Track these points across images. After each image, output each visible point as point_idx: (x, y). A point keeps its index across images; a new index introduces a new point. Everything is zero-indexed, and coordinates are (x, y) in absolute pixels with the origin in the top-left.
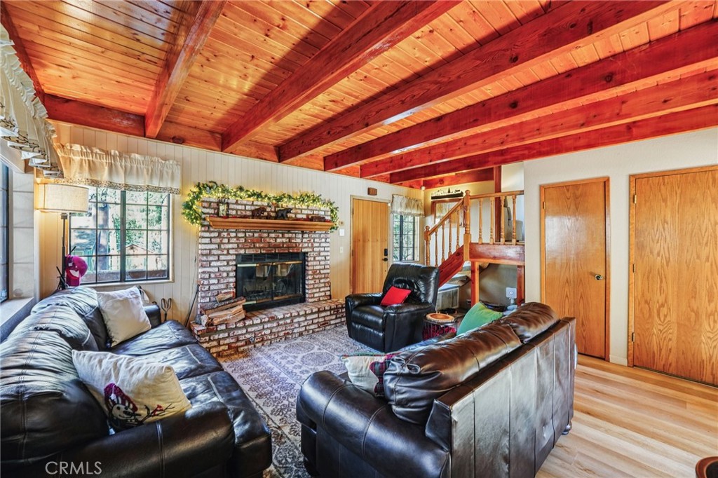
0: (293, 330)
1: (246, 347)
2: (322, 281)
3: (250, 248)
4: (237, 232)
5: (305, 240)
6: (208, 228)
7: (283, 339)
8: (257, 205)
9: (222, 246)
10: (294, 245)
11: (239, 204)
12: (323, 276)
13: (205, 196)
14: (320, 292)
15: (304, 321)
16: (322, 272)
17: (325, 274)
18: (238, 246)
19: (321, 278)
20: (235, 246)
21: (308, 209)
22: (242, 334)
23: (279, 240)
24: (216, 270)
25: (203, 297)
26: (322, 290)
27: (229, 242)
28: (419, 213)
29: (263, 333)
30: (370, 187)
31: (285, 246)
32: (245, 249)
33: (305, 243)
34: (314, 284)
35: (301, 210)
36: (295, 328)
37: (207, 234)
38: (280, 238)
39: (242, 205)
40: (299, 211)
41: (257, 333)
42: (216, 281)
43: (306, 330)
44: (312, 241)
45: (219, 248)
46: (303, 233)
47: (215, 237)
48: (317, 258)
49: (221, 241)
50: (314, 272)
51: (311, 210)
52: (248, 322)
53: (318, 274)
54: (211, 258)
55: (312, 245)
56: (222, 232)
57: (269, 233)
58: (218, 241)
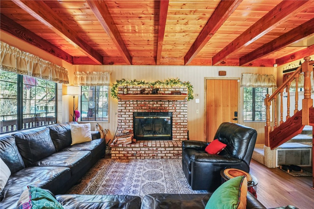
0: (157, 154)
1: (132, 157)
2: (182, 129)
3: (139, 109)
4: (133, 101)
5: (170, 105)
6: (120, 99)
7: (152, 158)
8: (143, 88)
9: (127, 108)
10: (164, 108)
11: (134, 88)
12: (183, 126)
13: (120, 86)
14: (180, 135)
15: (164, 151)
16: (182, 124)
17: (184, 125)
18: (134, 108)
19: (181, 128)
20: (133, 108)
21: (172, 88)
22: (130, 151)
23: (155, 105)
24: (124, 119)
25: (119, 131)
26: (181, 134)
27: (130, 106)
28: (271, 84)
29: (140, 152)
30: (220, 70)
31: (158, 108)
32: (137, 109)
33: (171, 107)
34: (176, 131)
35: (168, 89)
36: (159, 153)
37: (120, 103)
38: (156, 104)
39: (136, 88)
40: (167, 90)
41: (137, 151)
42: (124, 124)
43: (165, 156)
44: (175, 106)
45: (125, 109)
46: (169, 101)
47: (123, 104)
48: (178, 116)
49: (126, 106)
50: (177, 124)
51: (174, 88)
52: (132, 146)
53: (179, 125)
54: (122, 113)
55: (175, 108)
56: (127, 101)
57: (149, 102)
58: (125, 105)
